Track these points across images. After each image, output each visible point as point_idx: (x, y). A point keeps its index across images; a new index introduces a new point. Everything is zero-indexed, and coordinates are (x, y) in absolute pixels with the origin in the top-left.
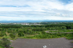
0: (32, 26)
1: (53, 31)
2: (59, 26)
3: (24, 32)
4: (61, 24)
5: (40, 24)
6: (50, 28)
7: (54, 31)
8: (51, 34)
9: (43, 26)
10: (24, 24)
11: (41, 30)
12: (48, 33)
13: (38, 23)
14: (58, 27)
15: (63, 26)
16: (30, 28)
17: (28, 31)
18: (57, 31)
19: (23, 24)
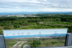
0: (27, 18)
3: (20, 24)
4: (56, 15)
5: (35, 16)
6: (44, 20)
7: (48, 22)
8: (44, 25)
9: (38, 18)
11: (36, 22)
12: (42, 24)
13: (33, 15)
14: (52, 19)
15: (57, 18)
16: (25, 20)
17: (23, 22)
18: (51, 22)
19: (18, 16)
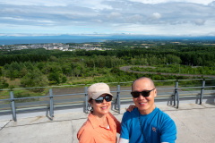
0: (80, 54)
1: (140, 67)
2: (157, 54)
3: (64, 71)
6: (132, 60)
10: (55, 48)
13: (95, 44)
18: (154, 68)
